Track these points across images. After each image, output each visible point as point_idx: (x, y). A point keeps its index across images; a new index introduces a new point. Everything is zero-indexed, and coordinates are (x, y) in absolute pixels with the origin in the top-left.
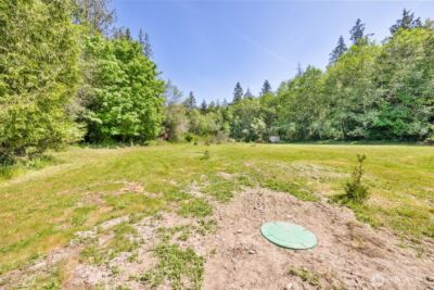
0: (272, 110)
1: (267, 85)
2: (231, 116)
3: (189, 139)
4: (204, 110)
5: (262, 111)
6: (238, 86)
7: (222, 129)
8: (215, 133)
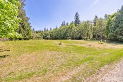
0: (51, 34)
1: (51, 29)
2: (43, 35)
3: (35, 39)
4: (37, 32)
5: (49, 34)
6: (45, 28)
7: (41, 37)
8: (40, 38)
